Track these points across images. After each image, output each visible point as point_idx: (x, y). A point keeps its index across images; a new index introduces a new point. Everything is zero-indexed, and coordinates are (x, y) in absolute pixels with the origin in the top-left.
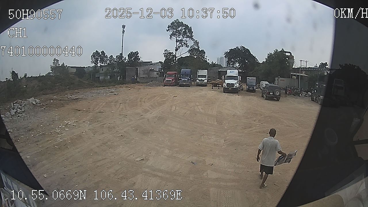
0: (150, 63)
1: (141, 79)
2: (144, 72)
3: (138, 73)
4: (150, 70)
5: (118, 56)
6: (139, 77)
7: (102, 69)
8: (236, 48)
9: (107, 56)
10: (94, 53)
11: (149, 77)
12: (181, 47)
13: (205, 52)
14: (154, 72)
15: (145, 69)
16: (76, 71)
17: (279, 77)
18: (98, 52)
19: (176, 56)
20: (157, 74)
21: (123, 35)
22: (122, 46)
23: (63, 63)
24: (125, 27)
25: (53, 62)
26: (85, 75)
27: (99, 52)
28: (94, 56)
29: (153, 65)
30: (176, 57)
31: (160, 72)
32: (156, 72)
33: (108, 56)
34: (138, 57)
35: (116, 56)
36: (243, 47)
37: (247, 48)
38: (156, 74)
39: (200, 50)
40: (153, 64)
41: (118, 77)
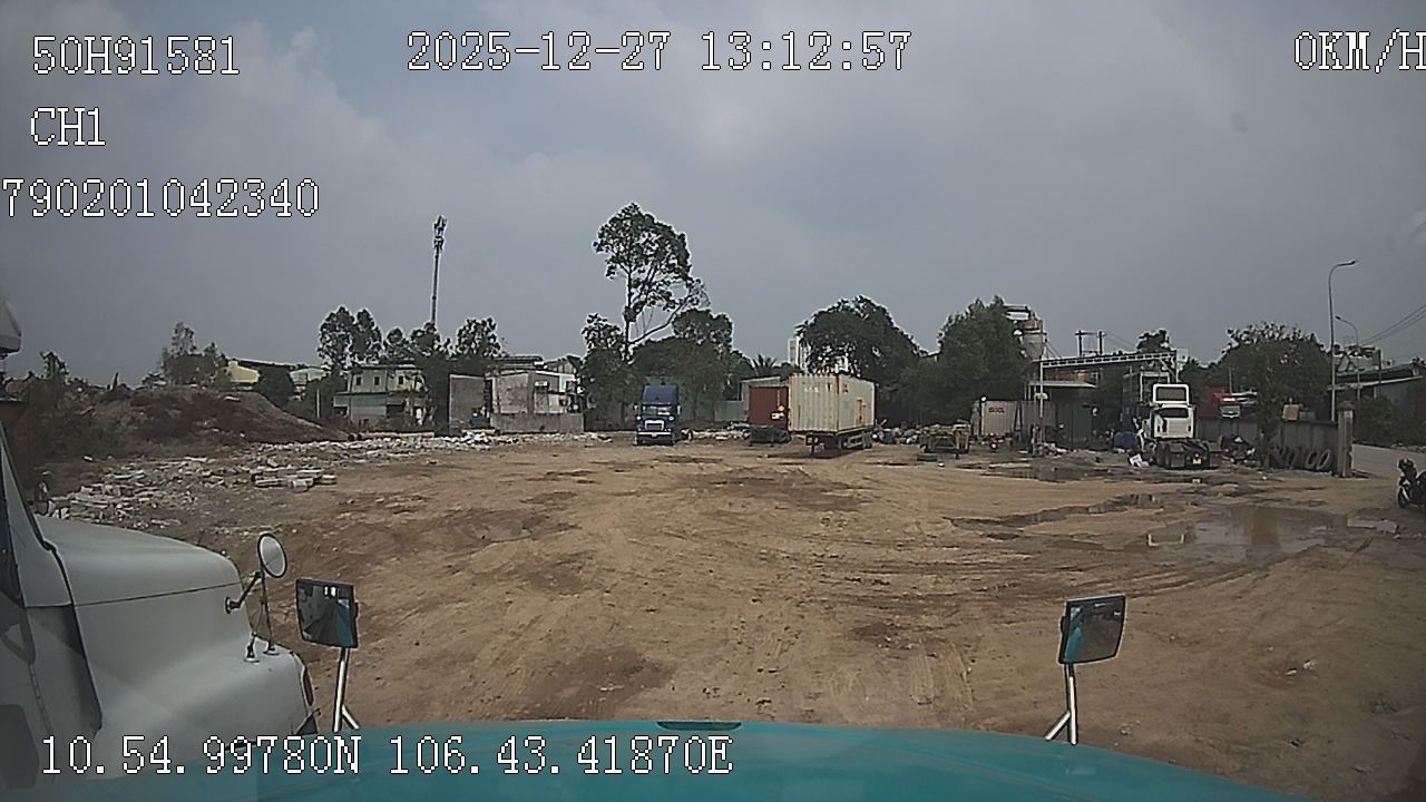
0: (536, 363)
1: (503, 422)
2: (513, 394)
3: (495, 397)
4: (538, 388)
5: (419, 334)
6: (496, 411)
7: (359, 380)
8: (836, 305)
9: (377, 329)
10: (332, 314)
11: (531, 412)
12: (645, 307)
13: (730, 324)
14: (551, 396)
15: (519, 385)
16: (260, 379)
17: (984, 399)
18: (348, 313)
19: (630, 340)
20: (561, 402)
21: (437, 257)
22: (434, 298)
23: (213, 345)
24: (444, 225)
25: (174, 335)
26: (292, 398)
27: (351, 314)
28: (328, 327)
29: (547, 370)
30: (628, 344)
31: (572, 397)
32: (557, 396)
33: (382, 332)
34: (489, 338)
35: (410, 334)
36: (866, 300)
37: (878, 305)
38: (558, 403)
39: (715, 316)
40: (545, 367)
41: (419, 411)
